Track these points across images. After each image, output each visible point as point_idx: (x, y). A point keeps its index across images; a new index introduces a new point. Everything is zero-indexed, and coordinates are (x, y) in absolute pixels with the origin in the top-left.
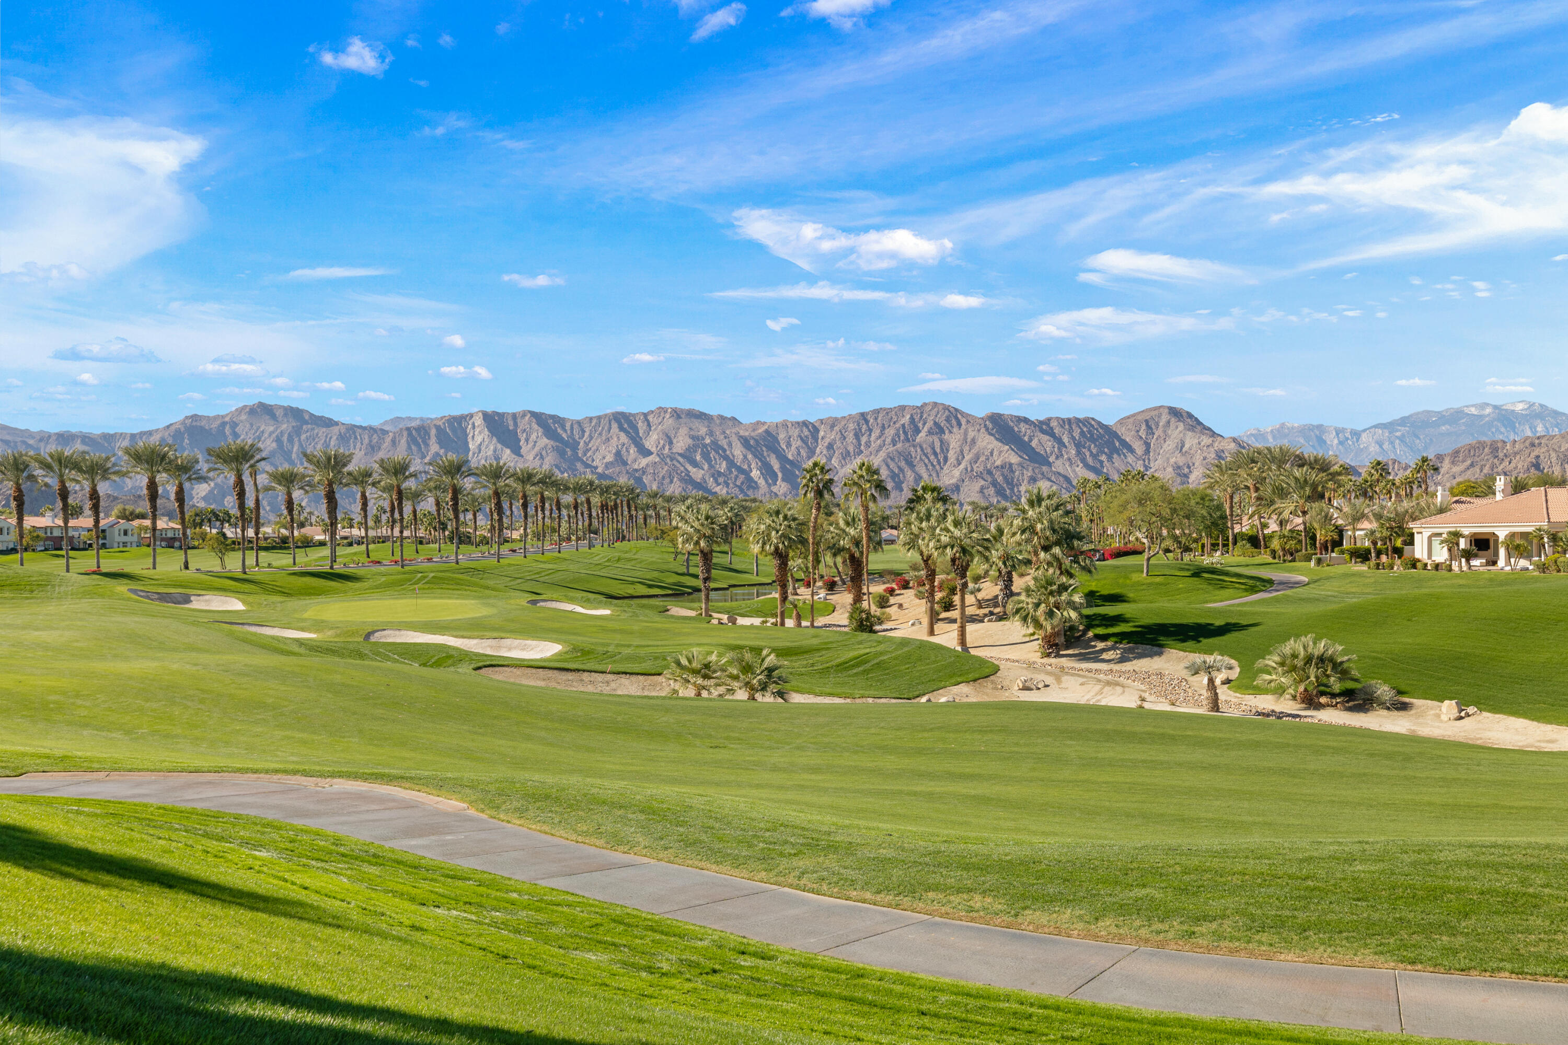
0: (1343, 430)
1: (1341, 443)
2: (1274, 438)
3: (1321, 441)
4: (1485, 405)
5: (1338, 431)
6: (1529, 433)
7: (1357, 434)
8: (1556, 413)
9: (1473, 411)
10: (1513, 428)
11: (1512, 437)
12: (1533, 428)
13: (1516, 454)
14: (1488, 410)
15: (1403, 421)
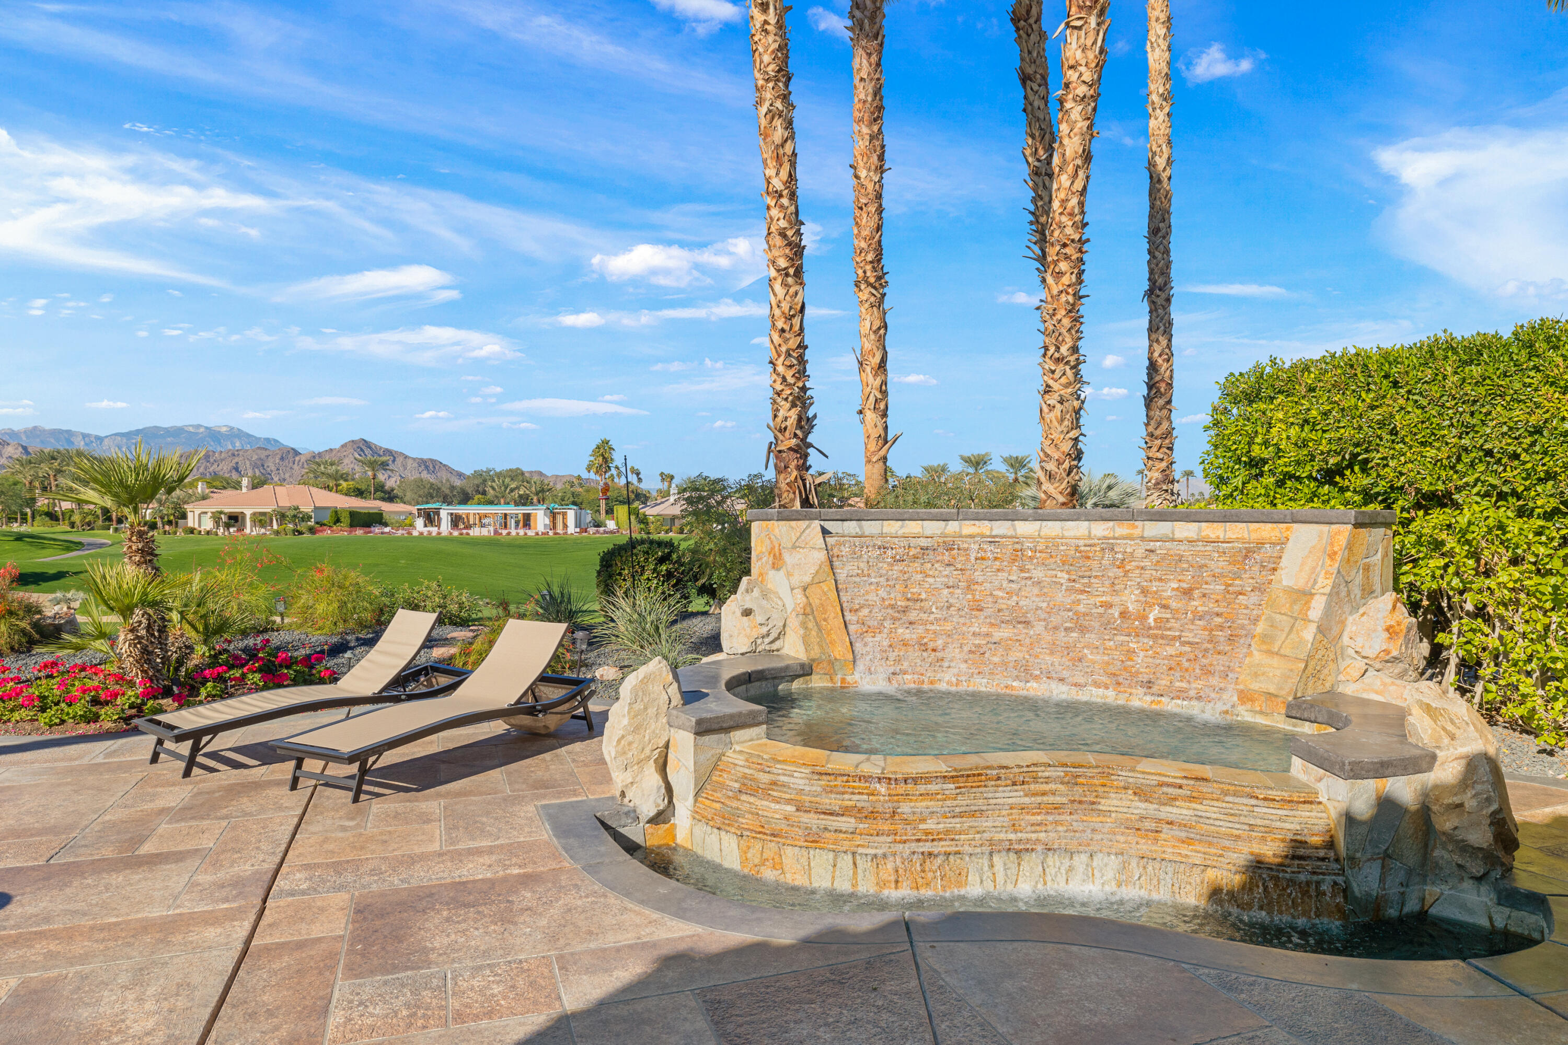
0: (88, 435)
1: (86, 444)
2: (27, 437)
3: (70, 442)
4: (199, 426)
5: (85, 436)
6: (230, 447)
7: (100, 439)
8: (249, 436)
9: (191, 429)
10: (220, 443)
11: (219, 449)
12: (233, 444)
13: (222, 460)
14: (202, 430)
15: (138, 432)
